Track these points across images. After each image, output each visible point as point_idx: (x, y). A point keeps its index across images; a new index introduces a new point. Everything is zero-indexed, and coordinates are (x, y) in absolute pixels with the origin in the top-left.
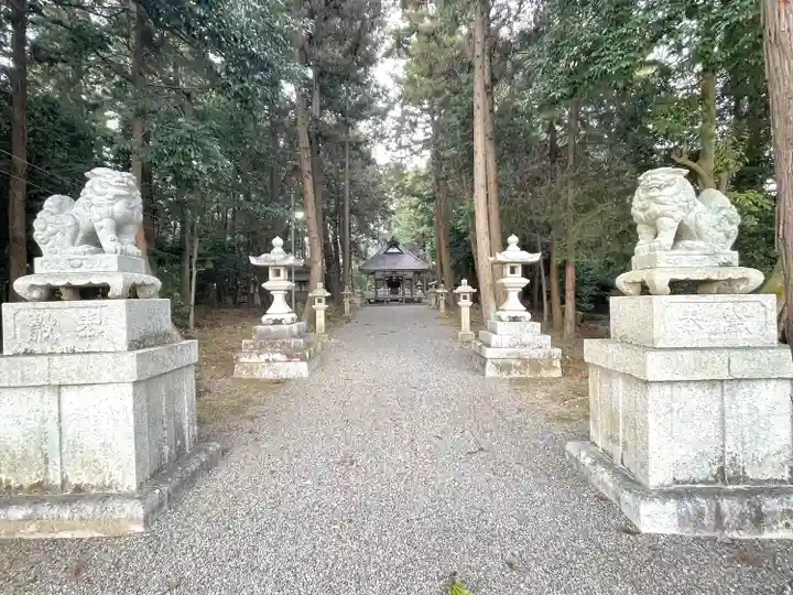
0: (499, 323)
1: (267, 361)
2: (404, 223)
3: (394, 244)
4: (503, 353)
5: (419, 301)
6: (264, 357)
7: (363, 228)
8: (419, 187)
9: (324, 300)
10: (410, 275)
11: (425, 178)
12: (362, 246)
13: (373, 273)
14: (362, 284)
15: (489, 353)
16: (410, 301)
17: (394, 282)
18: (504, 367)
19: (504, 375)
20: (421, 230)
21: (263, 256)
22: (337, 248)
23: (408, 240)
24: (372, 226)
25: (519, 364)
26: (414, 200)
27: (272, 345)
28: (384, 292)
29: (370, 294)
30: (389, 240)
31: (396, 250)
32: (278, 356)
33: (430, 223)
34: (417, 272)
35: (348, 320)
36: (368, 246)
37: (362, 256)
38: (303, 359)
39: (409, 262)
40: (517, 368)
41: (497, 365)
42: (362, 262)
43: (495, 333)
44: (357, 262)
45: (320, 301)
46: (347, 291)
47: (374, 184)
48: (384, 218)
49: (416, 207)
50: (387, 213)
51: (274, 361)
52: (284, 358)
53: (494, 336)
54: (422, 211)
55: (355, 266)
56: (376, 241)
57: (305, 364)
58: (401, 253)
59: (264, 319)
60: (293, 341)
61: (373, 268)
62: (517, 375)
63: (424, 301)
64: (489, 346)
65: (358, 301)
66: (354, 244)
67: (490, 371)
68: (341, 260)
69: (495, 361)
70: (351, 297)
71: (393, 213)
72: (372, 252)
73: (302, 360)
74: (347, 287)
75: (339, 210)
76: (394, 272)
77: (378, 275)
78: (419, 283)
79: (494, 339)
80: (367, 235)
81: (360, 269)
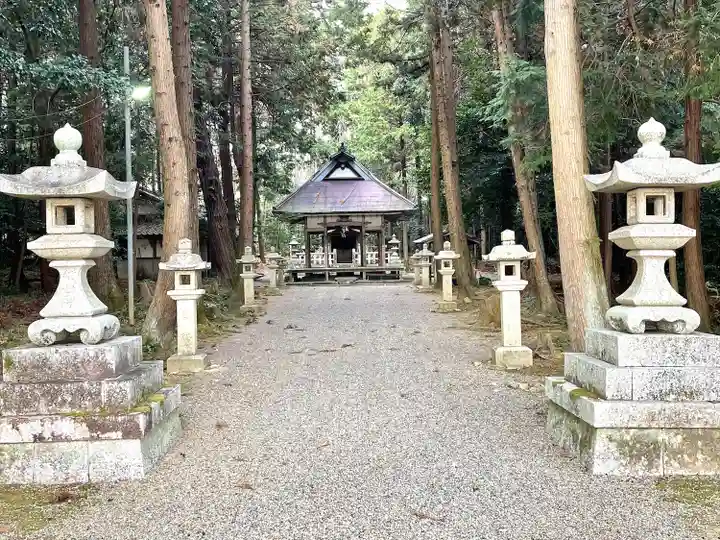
0: (622, 338)
1: (39, 438)
2: (363, 120)
3: (343, 160)
4: (636, 413)
5: (394, 276)
6: (29, 429)
7: (281, 130)
8: (392, 44)
9: (193, 277)
10: (376, 223)
11: (409, 25)
12: (280, 166)
13: (303, 219)
14: (279, 242)
15: (601, 414)
16: (376, 276)
17: (344, 237)
18: (640, 449)
19: (640, 469)
20: (397, 133)
21: (30, 173)
22: (227, 169)
23: (370, 154)
24: (298, 126)
25: (677, 440)
26: (387, 69)
27: (52, 397)
28: (324, 258)
29: (296, 262)
30: (333, 153)
31: (347, 173)
32: (65, 427)
33: (416, 119)
34: (390, 217)
35: (251, 318)
36: (290, 167)
37: (279, 185)
38: (130, 432)
39: (374, 197)
40: (675, 453)
41: (622, 444)
42: (279, 199)
43: (613, 362)
44: (269, 198)
45: (185, 280)
46: (248, 257)
47: (304, 37)
48: (324, 109)
49: (388, 84)
50: (329, 99)
51: (56, 438)
52: (82, 430)
53: (611, 372)
54: (401, 94)
55: (266, 207)
56: (307, 157)
57: (134, 445)
58: (360, 179)
59: (34, 330)
60: (105, 386)
61: (301, 208)
62: (675, 470)
63: (404, 274)
64: (600, 396)
65: (270, 275)
66: (263, 161)
67: (606, 461)
68: (237, 195)
69: (616, 435)
70: (257, 270)
71: (342, 97)
72: (300, 177)
73: (127, 435)
74: (248, 249)
75: (232, 92)
76: (344, 216)
77: (314, 224)
78: (394, 240)
79: (613, 380)
80: (289, 145)
81: (276, 212)
